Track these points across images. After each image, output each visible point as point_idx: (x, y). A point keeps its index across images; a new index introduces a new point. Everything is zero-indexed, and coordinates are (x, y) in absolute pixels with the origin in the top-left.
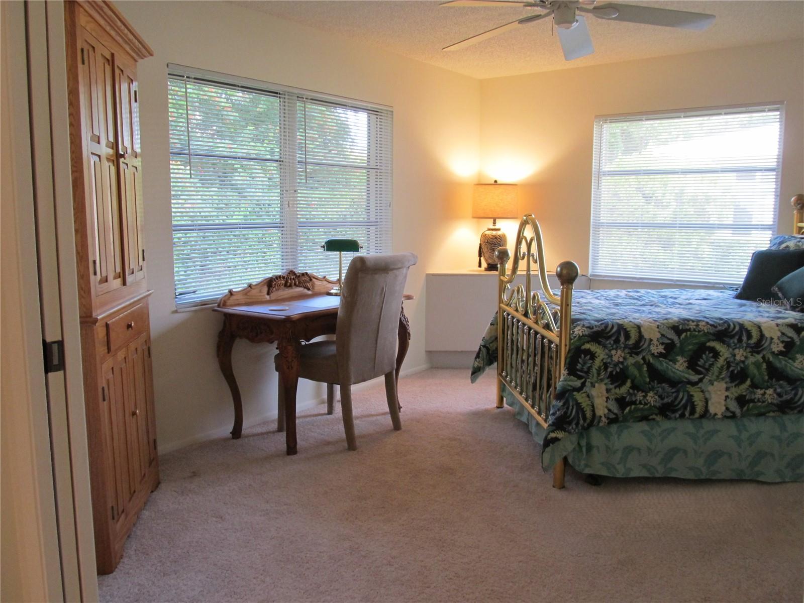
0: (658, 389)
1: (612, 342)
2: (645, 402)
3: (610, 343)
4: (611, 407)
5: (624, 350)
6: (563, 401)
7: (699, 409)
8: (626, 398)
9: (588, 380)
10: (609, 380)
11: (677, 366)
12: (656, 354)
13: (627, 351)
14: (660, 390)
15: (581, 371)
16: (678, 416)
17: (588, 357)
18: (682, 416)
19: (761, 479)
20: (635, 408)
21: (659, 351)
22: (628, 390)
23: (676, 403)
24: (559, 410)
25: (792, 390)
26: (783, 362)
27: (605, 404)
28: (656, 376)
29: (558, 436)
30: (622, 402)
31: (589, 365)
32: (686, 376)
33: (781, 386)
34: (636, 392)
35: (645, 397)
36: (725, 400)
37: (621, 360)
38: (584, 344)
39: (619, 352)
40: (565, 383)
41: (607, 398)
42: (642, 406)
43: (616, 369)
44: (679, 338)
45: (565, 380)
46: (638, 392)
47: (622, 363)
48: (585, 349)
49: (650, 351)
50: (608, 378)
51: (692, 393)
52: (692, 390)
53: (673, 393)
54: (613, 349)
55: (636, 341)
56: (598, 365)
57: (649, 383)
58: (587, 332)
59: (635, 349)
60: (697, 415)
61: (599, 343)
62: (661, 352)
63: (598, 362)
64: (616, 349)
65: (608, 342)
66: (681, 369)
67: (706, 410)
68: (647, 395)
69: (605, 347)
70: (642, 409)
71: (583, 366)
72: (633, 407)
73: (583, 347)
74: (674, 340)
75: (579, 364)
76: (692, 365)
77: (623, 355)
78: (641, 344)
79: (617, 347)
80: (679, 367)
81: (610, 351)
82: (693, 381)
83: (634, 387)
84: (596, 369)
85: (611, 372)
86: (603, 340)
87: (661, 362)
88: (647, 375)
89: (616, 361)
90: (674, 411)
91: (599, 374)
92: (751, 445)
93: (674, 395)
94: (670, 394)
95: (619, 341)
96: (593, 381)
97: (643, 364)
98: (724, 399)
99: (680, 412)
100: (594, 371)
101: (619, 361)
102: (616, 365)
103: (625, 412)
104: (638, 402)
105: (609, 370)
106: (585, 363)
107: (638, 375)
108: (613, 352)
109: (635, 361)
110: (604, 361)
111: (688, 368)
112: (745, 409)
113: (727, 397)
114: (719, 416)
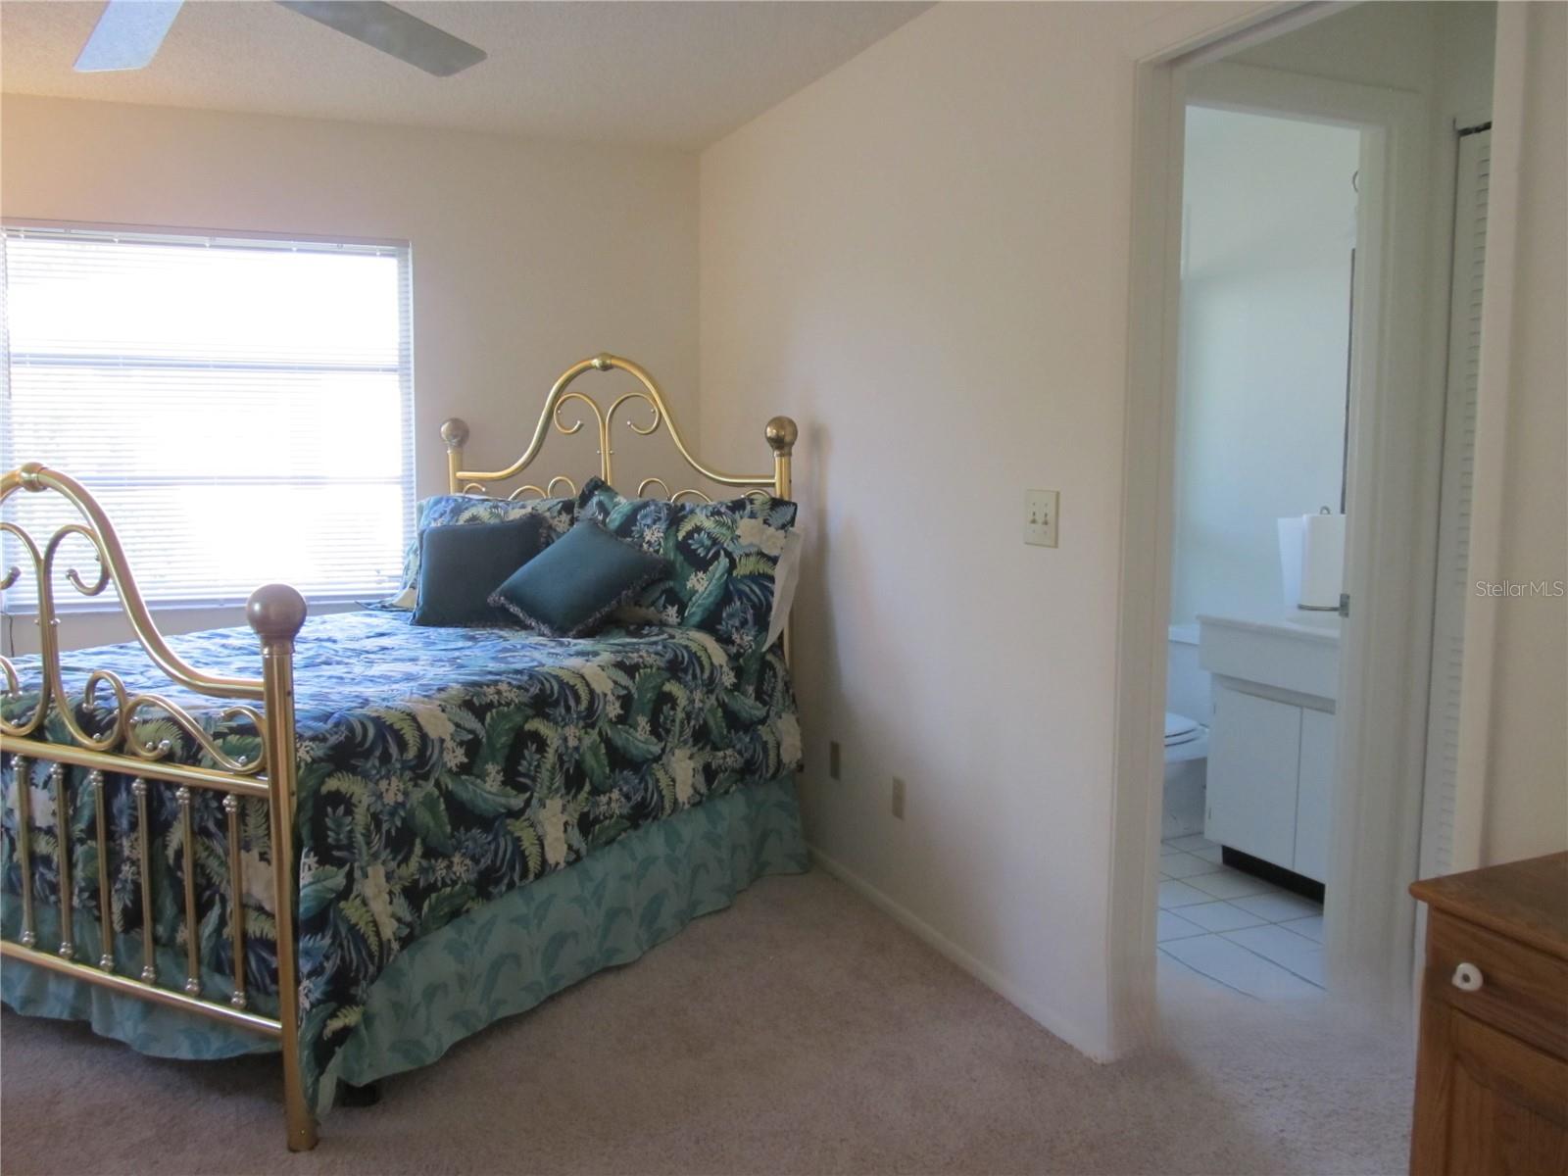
0: (467, 843)
1: (377, 763)
2: (451, 880)
3: (374, 766)
4: (401, 914)
5: (401, 775)
6: (329, 934)
7: (533, 864)
8: (417, 881)
9: (356, 865)
10: (388, 851)
11: (487, 786)
12: (454, 769)
13: (408, 774)
14: (470, 844)
15: (339, 848)
16: (504, 888)
17: (341, 810)
18: (511, 886)
19: (615, 962)
20: (437, 898)
21: (458, 761)
22: (420, 863)
23: (498, 863)
24: (327, 958)
25: (640, 783)
26: (624, 735)
27: (390, 909)
28: (463, 814)
29: (347, 1021)
30: (414, 894)
31: (349, 828)
32: (503, 800)
33: (627, 782)
34: (433, 861)
35: (449, 867)
36: (565, 831)
37: (400, 798)
38: (323, 782)
39: (394, 780)
40: (319, 886)
41: (391, 893)
42: (448, 889)
43: (394, 822)
44: (483, 724)
45: (316, 881)
46: (436, 861)
47: (402, 805)
48: (329, 793)
49: (444, 765)
50: (386, 847)
51: (517, 834)
52: (517, 827)
53: (489, 843)
54: (381, 778)
55: (419, 749)
56: (362, 823)
57: (452, 836)
58: (319, 751)
59: (420, 768)
60: (531, 876)
61: (354, 770)
62: (461, 763)
63: (361, 816)
64: (388, 777)
65: (369, 765)
66: (494, 790)
67: (544, 862)
68: (452, 862)
69: (366, 776)
70: (451, 896)
71: (338, 834)
72: (434, 896)
73: (324, 790)
74: (478, 732)
75: (330, 833)
76: (512, 778)
77: (402, 787)
78: (428, 753)
79: (389, 771)
80: (489, 788)
81: (377, 783)
82: (517, 809)
83: (430, 853)
84: (363, 835)
85: (388, 832)
86: (358, 762)
87: (463, 783)
88: (446, 820)
89: (392, 804)
90: (497, 882)
91: (368, 843)
92: (599, 905)
93: (493, 847)
94: (486, 847)
95: (390, 756)
96: (364, 864)
97: (438, 797)
98: (562, 828)
99: (506, 881)
100: (359, 838)
101: (396, 803)
102: (393, 813)
103: (423, 913)
104: (439, 884)
105: (385, 827)
106: (339, 825)
107: (432, 824)
108: (383, 785)
109: (423, 794)
110: (372, 810)
111: (504, 783)
112: (590, 837)
113: (566, 824)
114: (562, 865)
